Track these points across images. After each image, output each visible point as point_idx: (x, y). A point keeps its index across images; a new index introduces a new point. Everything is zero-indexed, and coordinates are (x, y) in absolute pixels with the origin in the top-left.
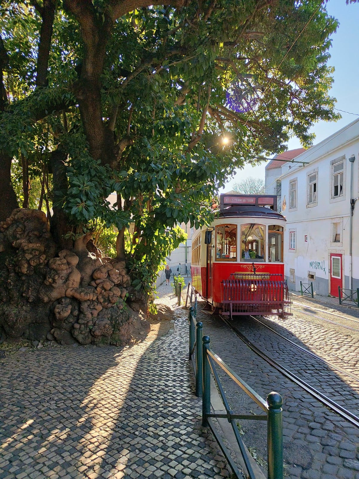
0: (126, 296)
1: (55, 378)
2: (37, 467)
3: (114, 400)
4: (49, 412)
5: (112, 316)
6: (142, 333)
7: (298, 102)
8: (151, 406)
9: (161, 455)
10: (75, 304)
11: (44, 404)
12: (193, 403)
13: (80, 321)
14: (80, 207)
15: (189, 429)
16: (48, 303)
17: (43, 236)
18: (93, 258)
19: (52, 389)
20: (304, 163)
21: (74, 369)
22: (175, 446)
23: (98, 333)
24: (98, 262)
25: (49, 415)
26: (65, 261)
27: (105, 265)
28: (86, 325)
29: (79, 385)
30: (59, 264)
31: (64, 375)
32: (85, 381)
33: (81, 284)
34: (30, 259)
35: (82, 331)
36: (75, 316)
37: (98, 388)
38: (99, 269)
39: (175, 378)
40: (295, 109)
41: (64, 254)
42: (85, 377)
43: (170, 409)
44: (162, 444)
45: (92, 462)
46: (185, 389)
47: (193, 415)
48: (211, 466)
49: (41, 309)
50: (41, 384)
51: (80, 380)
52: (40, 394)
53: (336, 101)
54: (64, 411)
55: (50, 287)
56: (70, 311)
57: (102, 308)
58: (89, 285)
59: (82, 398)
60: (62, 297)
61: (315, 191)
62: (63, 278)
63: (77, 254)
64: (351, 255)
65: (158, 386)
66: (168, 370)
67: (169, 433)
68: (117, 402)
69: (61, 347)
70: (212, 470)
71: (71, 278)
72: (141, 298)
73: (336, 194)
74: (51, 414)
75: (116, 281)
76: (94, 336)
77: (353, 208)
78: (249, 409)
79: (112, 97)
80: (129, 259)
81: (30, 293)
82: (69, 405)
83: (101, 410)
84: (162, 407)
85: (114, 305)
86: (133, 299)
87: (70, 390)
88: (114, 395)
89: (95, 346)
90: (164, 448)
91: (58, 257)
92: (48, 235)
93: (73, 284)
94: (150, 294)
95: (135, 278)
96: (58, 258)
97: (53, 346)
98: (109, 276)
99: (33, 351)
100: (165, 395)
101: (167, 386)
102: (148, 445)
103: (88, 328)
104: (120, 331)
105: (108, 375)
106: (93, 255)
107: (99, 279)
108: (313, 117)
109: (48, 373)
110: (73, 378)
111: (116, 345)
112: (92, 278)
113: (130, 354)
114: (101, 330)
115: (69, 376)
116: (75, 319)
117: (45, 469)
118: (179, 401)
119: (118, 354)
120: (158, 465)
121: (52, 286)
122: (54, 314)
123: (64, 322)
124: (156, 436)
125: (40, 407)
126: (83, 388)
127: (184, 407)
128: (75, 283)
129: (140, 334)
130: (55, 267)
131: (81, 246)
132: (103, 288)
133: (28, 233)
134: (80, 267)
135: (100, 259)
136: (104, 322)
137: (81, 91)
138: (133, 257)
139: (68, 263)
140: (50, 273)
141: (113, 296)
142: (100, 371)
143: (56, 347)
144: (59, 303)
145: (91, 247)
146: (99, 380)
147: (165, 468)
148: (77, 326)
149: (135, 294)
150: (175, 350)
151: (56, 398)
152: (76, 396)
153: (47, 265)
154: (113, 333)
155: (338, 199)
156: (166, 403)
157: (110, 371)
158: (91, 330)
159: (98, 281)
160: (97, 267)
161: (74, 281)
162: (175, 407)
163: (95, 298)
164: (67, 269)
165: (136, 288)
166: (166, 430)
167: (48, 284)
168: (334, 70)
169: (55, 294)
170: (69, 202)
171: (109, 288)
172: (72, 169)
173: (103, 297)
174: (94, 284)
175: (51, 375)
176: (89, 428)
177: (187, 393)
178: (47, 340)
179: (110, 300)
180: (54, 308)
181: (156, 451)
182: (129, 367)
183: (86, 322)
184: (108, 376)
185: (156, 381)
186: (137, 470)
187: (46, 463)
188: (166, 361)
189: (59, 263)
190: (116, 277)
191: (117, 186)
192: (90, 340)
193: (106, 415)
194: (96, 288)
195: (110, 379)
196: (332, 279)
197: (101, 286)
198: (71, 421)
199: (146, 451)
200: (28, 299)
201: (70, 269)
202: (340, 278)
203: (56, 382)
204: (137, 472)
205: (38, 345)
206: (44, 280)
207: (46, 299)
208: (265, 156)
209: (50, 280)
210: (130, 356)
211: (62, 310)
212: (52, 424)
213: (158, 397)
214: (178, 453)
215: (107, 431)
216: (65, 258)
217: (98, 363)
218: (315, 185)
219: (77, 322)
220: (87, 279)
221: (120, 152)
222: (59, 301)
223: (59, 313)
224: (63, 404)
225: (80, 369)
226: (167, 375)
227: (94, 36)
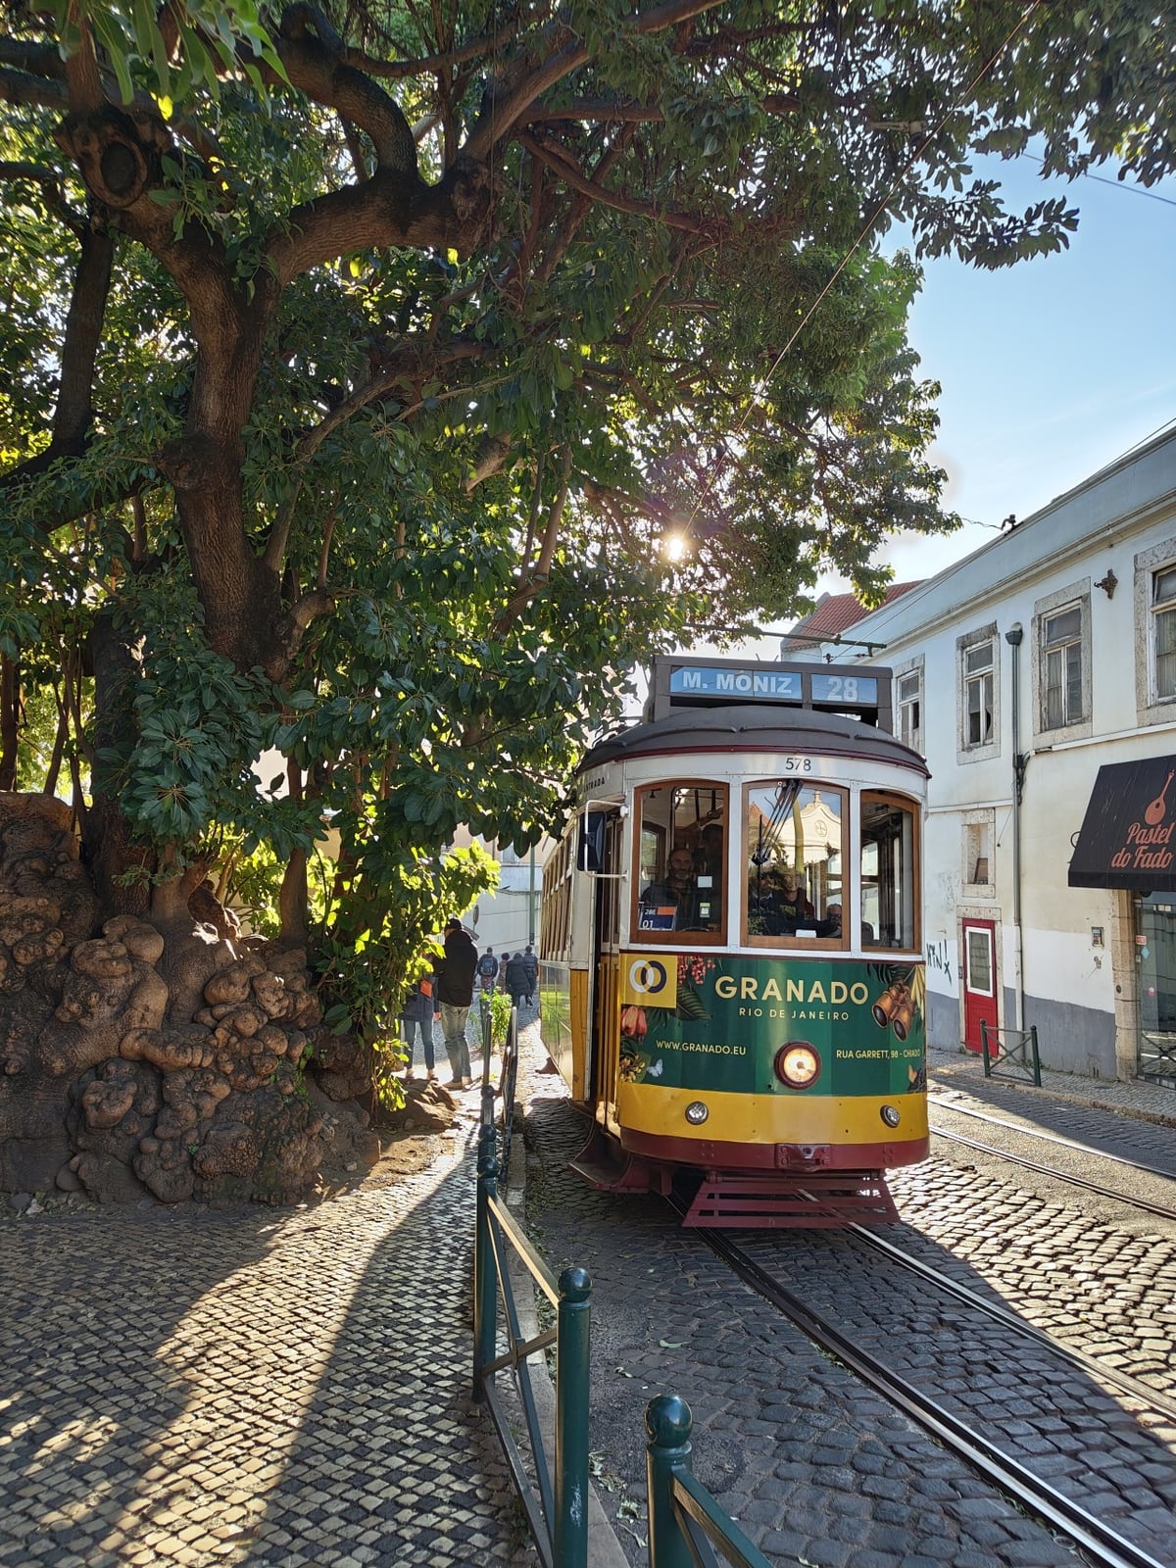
0: (303, 1055)
1: (78, 1293)
2: (18, 1506)
3: (241, 1347)
4: (55, 1380)
5: (259, 1115)
6: (352, 1167)
7: (840, 475)
8: (345, 1358)
9: (348, 1468)
10: (149, 1079)
11: (41, 1361)
12: (460, 1349)
13: (160, 1130)
14: (168, 799)
15: (437, 1410)
16: (63, 1076)
17: (60, 873)
18: (210, 939)
19: (66, 1323)
20: (870, 646)
21: (134, 1270)
22: (390, 1449)
23: (212, 1165)
24: (222, 951)
25: (54, 1387)
26: (122, 951)
27: (242, 961)
28: (179, 1142)
29: (145, 1310)
30: (103, 960)
31: (103, 1287)
32: (163, 1299)
33: (168, 1016)
34: (14, 945)
35: (165, 1161)
36: (147, 1116)
37: (202, 1317)
38: (224, 974)
39: (424, 1287)
40: (833, 495)
41: (120, 929)
42: (164, 1289)
43: (395, 1363)
44: (356, 1445)
45: (165, 1490)
46: (447, 1316)
47: (455, 1376)
48: (471, 1487)
49: (42, 1095)
50: (35, 1312)
51: (149, 1299)
52: (30, 1336)
53: (946, 479)
54: (98, 1376)
55: (75, 1029)
56: (129, 1101)
57: (227, 1091)
58: (193, 1021)
59: (150, 1342)
60: (108, 1059)
61: (916, 725)
62: (114, 1001)
63: (160, 929)
64: (1020, 925)
65: (371, 1309)
66: (410, 1269)
67: (381, 1420)
68: (250, 1351)
69: (98, 1210)
70: (471, 1494)
71: (138, 1002)
72: (353, 1060)
73: (975, 737)
74: (60, 1386)
75: (274, 1010)
76: (200, 1176)
77: (1020, 781)
78: (617, 1364)
79: (274, 488)
80: (320, 941)
81: (11, 1048)
82: (114, 1361)
83: (203, 1371)
84: (374, 1361)
85: (266, 1083)
86: (327, 1062)
87: (119, 1324)
88: (243, 1334)
89: (203, 1208)
90: (361, 1452)
91: (102, 936)
92: (72, 871)
93: (143, 1019)
94: (381, 1047)
95: (337, 1001)
96: (101, 942)
97: (75, 1208)
98: (253, 992)
99: (11, 1224)
100: (389, 1332)
101: (397, 1308)
102: (320, 1447)
103: (185, 1153)
104: (282, 1160)
105: (234, 1283)
106: (209, 930)
107: (224, 1003)
108: (885, 520)
109: (56, 1282)
110: (127, 1294)
111: (267, 1203)
112: (204, 1001)
113: (305, 1226)
114: (223, 1156)
115: (118, 1289)
116: (147, 1124)
117: (38, 1509)
118: (423, 1345)
119: (269, 1228)
120: (337, 1490)
121: (79, 1025)
122: (82, 1111)
123: (113, 1134)
124: (344, 1427)
125: (30, 1368)
126: (157, 1319)
127: (435, 1358)
128: (149, 1016)
129: (344, 1168)
130: (89, 967)
131: (172, 904)
132: (234, 1031)
133: (12, 866)
134: (167, 968)
135: (228, 942)
136: (234, 1134)
137: (188, 468)
138: (331, 935)
139: (132, 957)
140: (76, 985)
141: (263, 1054)
142: (210, 1274)
143: (84, 1211)
144: (99, 1077)
145: (206, 907)
146: (206, 1296)
147: (352, 1495)
148: (151, 1146)
149: (334, 1048)
150: (443, 1213)
151: (75, 1346)
152: (135, 1340)
153: (67, 961)
154: (260, 1164)
155: (981, 752)
156: (386, 1350)
157: (240, 1274)
158: (192, 1158)
159: (221, 1010)
160: (218, 966)
161: (147, 1009)
162: (410, 1358)
163: (208, 1061)
164: (126, 974)
165: (335, 1031)
166: (373, 1413)
167: (66, 1018)
168: (939, 390)
169: (87, 1050)
170: (135, 784)
171: (252, 1031)
172: (152, 684)
173: (234, 1058)
174: (209, 1018)
175: (64, 1286)
176: (164, 1414)
177: (450, 1325)
178: (58, 1189)
179: (253, 1067)
180: (83, 1092)
181: (338, 1461)
182: (296, 1261)
183: (179, 1132)
184: (233, 1287)
185: (370, 1297)
186: (282, 1502)
187: (41, 1496)
188: (410, 1243)
189: (104, 954)
190: (273, 999)
191: (283, 732)
192: (188, 1189)
193: (214, 1383)
194: (213, 1030)
195: (237, 1292)
196: (969, 998)
197: (227, 1023)
198: (115, 1399)
199: (311, 1461)
200: (5, 1064)
201: (138, 973)
202: (990, 994)
203: (81, 1305)
204: (279, 1506)
205: (29, 1206)
206: (55, 1007)
207: (59, 1065)
208: (756, 624)
209: (74, 1007)
210: (306, 1231)
211: (108, 1098)
212: (62, 1408)
213: (365, 1335)
214: (396, 1462)
215: (212, 1420)
216: (121, 941)
217: (206, 1251)
218: (916, 706)
219: (152, 1133)
220: (187, 1002)
221: (295, 632)
222: (98, 1070)
223: (98, 1106)
224: (95, 1359)
225: (152, 1270)
226: (405, 1282)
227: (225, 325)
